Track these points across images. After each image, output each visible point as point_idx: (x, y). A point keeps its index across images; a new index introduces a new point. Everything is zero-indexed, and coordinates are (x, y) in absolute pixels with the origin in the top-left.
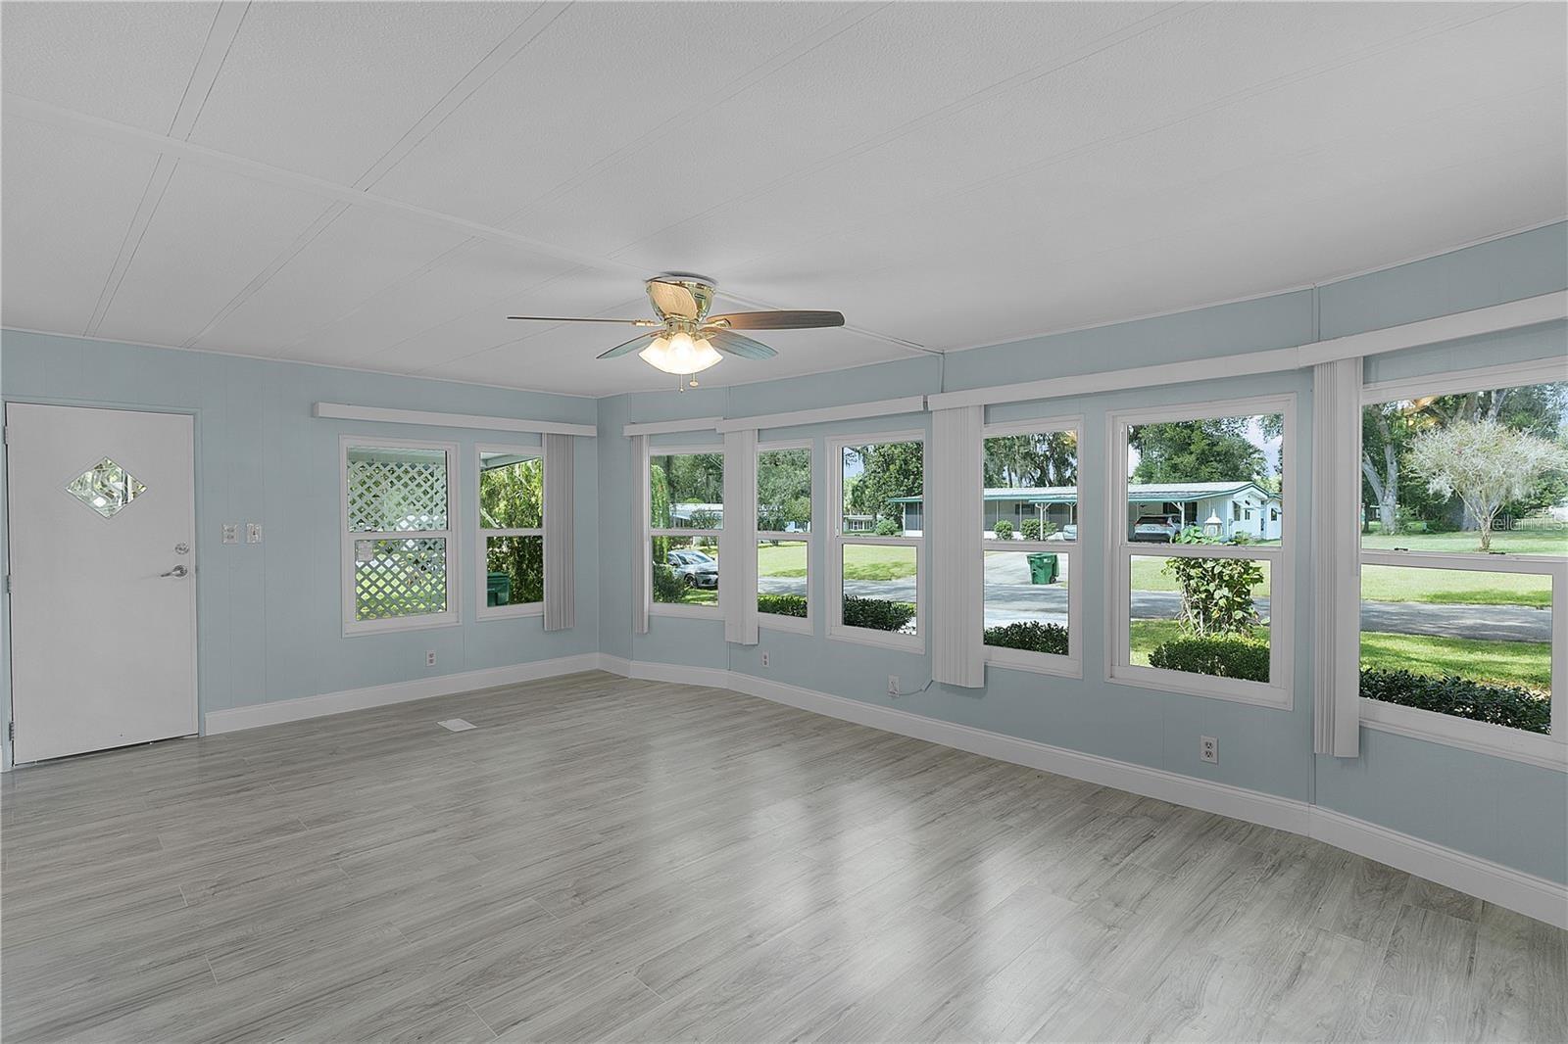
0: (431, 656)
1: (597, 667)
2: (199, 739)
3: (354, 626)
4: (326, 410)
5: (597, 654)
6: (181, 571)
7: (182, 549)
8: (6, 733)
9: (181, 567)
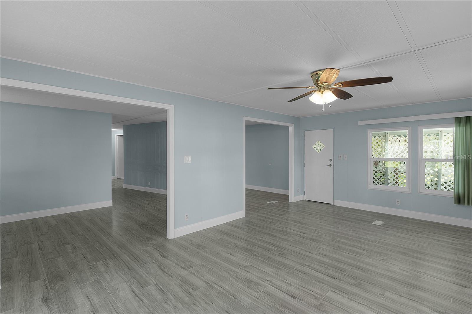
2: (333, 205)
3: (372, 186)
4: (361, 123)
6: (330, 165)
7: (331, 160)
8: (304, 193)
9: (330, 164)
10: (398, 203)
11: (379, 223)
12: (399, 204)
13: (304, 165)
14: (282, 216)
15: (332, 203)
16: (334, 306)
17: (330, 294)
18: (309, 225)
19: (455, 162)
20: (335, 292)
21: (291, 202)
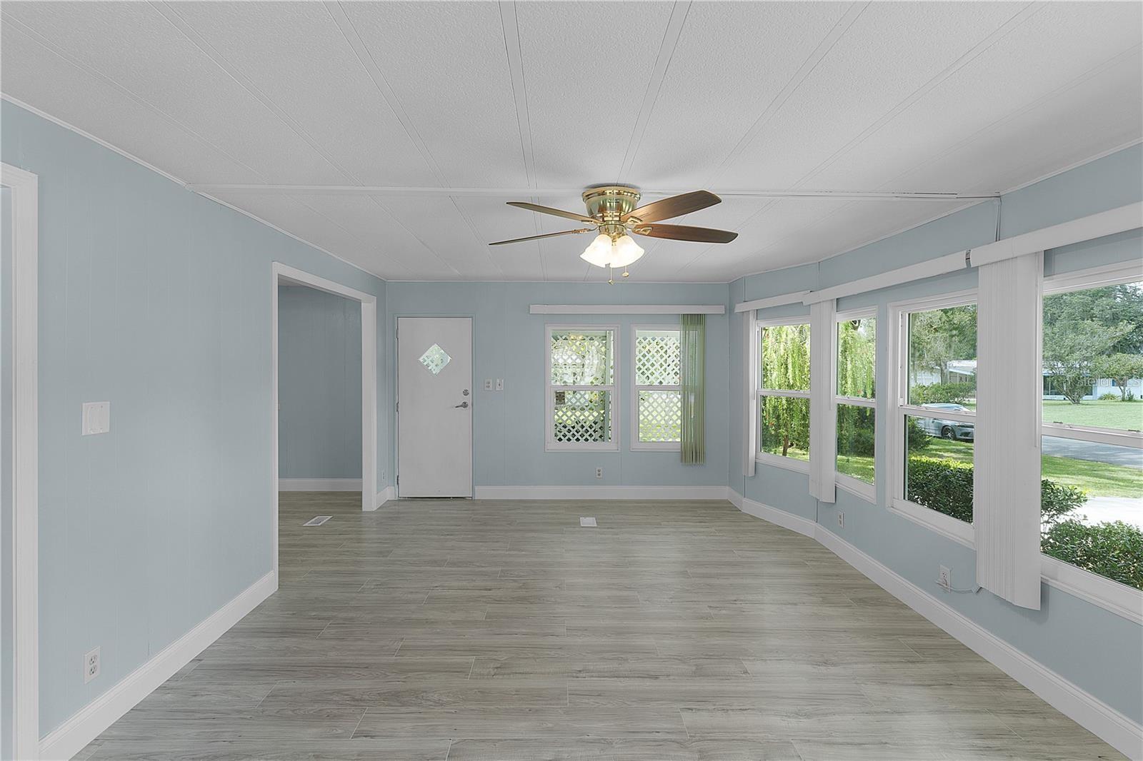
0: (599, 471)
1: (726, 498)
2: (471, 500)
3: (553, 445)
4: (535, 309)
5: (727, 488)
6: (465, 405)
7: (466, 393)
8: (396, 480)
9: (465, 403)
10: (599, 475)
11: (588, 521)
12: (601, 476)
13: (396, 407)
14: (388, 558)
15: (468, 494)
16: (722, 743)
17: (688, 718)
18: (478, 564)
19: (685, 390)
20: (689, 709)
21: (367, 512)
